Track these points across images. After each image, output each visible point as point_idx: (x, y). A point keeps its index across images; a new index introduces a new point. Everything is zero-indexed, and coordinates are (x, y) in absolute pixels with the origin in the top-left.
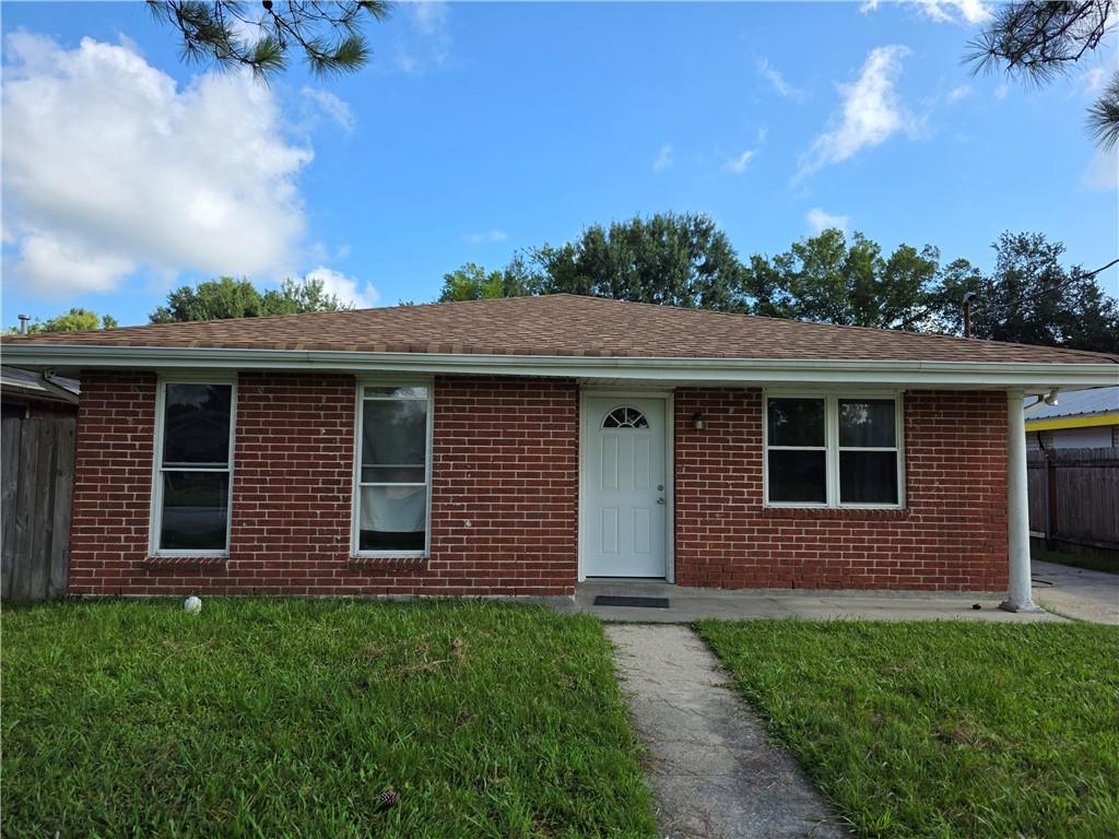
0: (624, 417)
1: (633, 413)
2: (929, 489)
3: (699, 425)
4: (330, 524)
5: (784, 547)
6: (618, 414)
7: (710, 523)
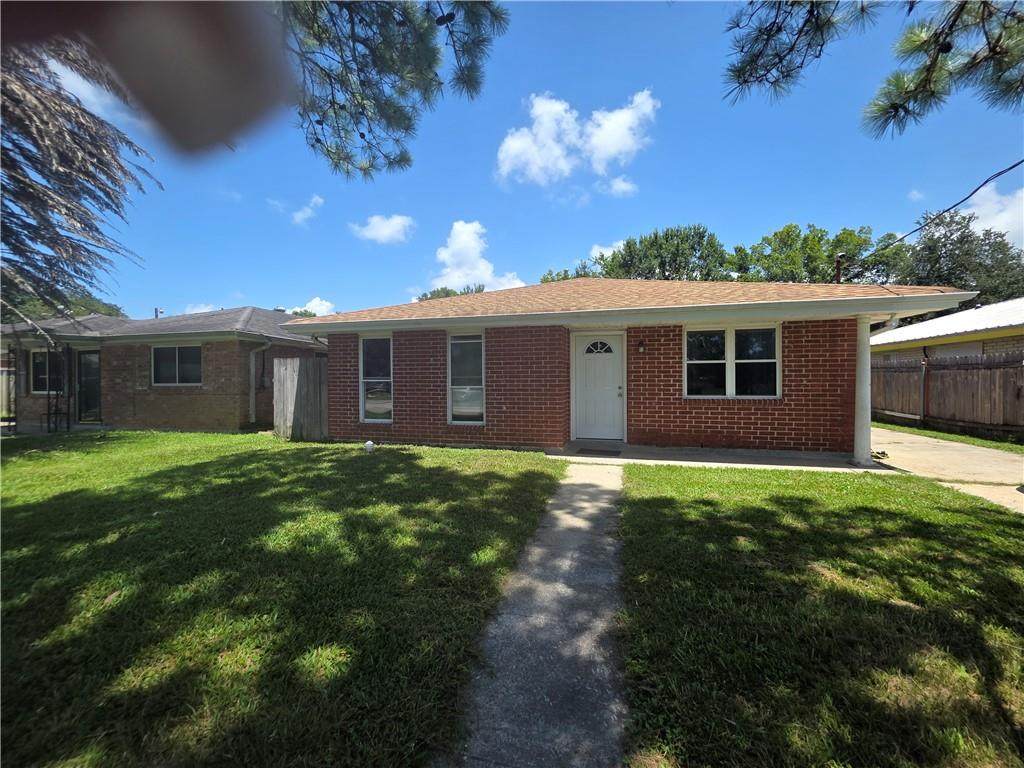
0: (599, 347)
1: (604, 345)
2: (800, 386)
3: (641, 350)
4: (437, 407)
5: (696, 422)
6: (595, 345)
7: (649, 408)
